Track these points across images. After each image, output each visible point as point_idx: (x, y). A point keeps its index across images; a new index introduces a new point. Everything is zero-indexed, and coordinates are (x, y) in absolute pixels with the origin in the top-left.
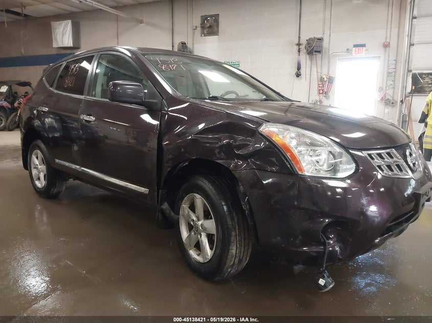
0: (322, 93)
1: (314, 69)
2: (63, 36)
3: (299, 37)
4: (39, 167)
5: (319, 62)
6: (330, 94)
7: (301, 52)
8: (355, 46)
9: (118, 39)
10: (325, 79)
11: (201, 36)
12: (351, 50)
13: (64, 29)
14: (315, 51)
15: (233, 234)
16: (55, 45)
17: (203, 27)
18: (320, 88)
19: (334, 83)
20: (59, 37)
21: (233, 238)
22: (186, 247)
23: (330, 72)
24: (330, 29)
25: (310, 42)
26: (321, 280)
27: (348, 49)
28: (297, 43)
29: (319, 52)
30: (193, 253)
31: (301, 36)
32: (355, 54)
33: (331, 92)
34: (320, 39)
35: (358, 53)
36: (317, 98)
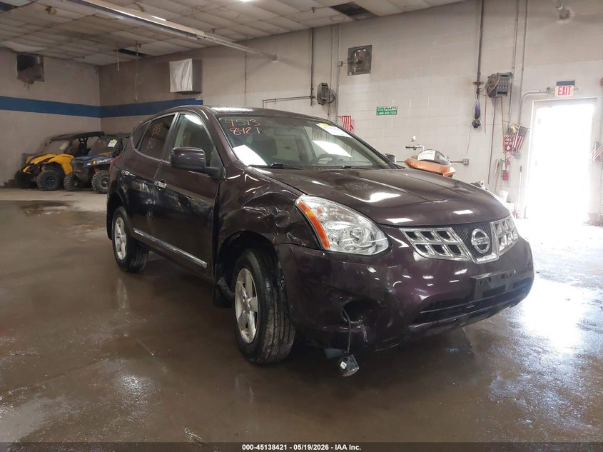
0: (510, 150)
1: (499, 117)
2: (182, 78)
3: (479, 73)
4: (121, 236)
5: (506, 107)
6: (521, 151)
7: (481, 93)
8: (559, 84)
9: (246, 80)
10: (515, 130)
11: (348, 75)
12: (554, 90)
13: (184, 70)
14: (499, 93)
15: (271, 311)
16: (172, 90)
17: (351, 63)
18: (507, 143)
19: (527, 137)
20: (177, 80)
21: (270, 317)
22: (239, 326)
23: (522, 122)
24: (523, 61)
25: (492, 79)
26: (342, 363)
27: (548, 89)
28: (476, 81)
29: (505, 93)
30: (243, 333)
31: (481, 72)
32: (559, 94)
33: (523, 148)
34: (507, 76)
35: (563, 94)
36: (502, 157)
